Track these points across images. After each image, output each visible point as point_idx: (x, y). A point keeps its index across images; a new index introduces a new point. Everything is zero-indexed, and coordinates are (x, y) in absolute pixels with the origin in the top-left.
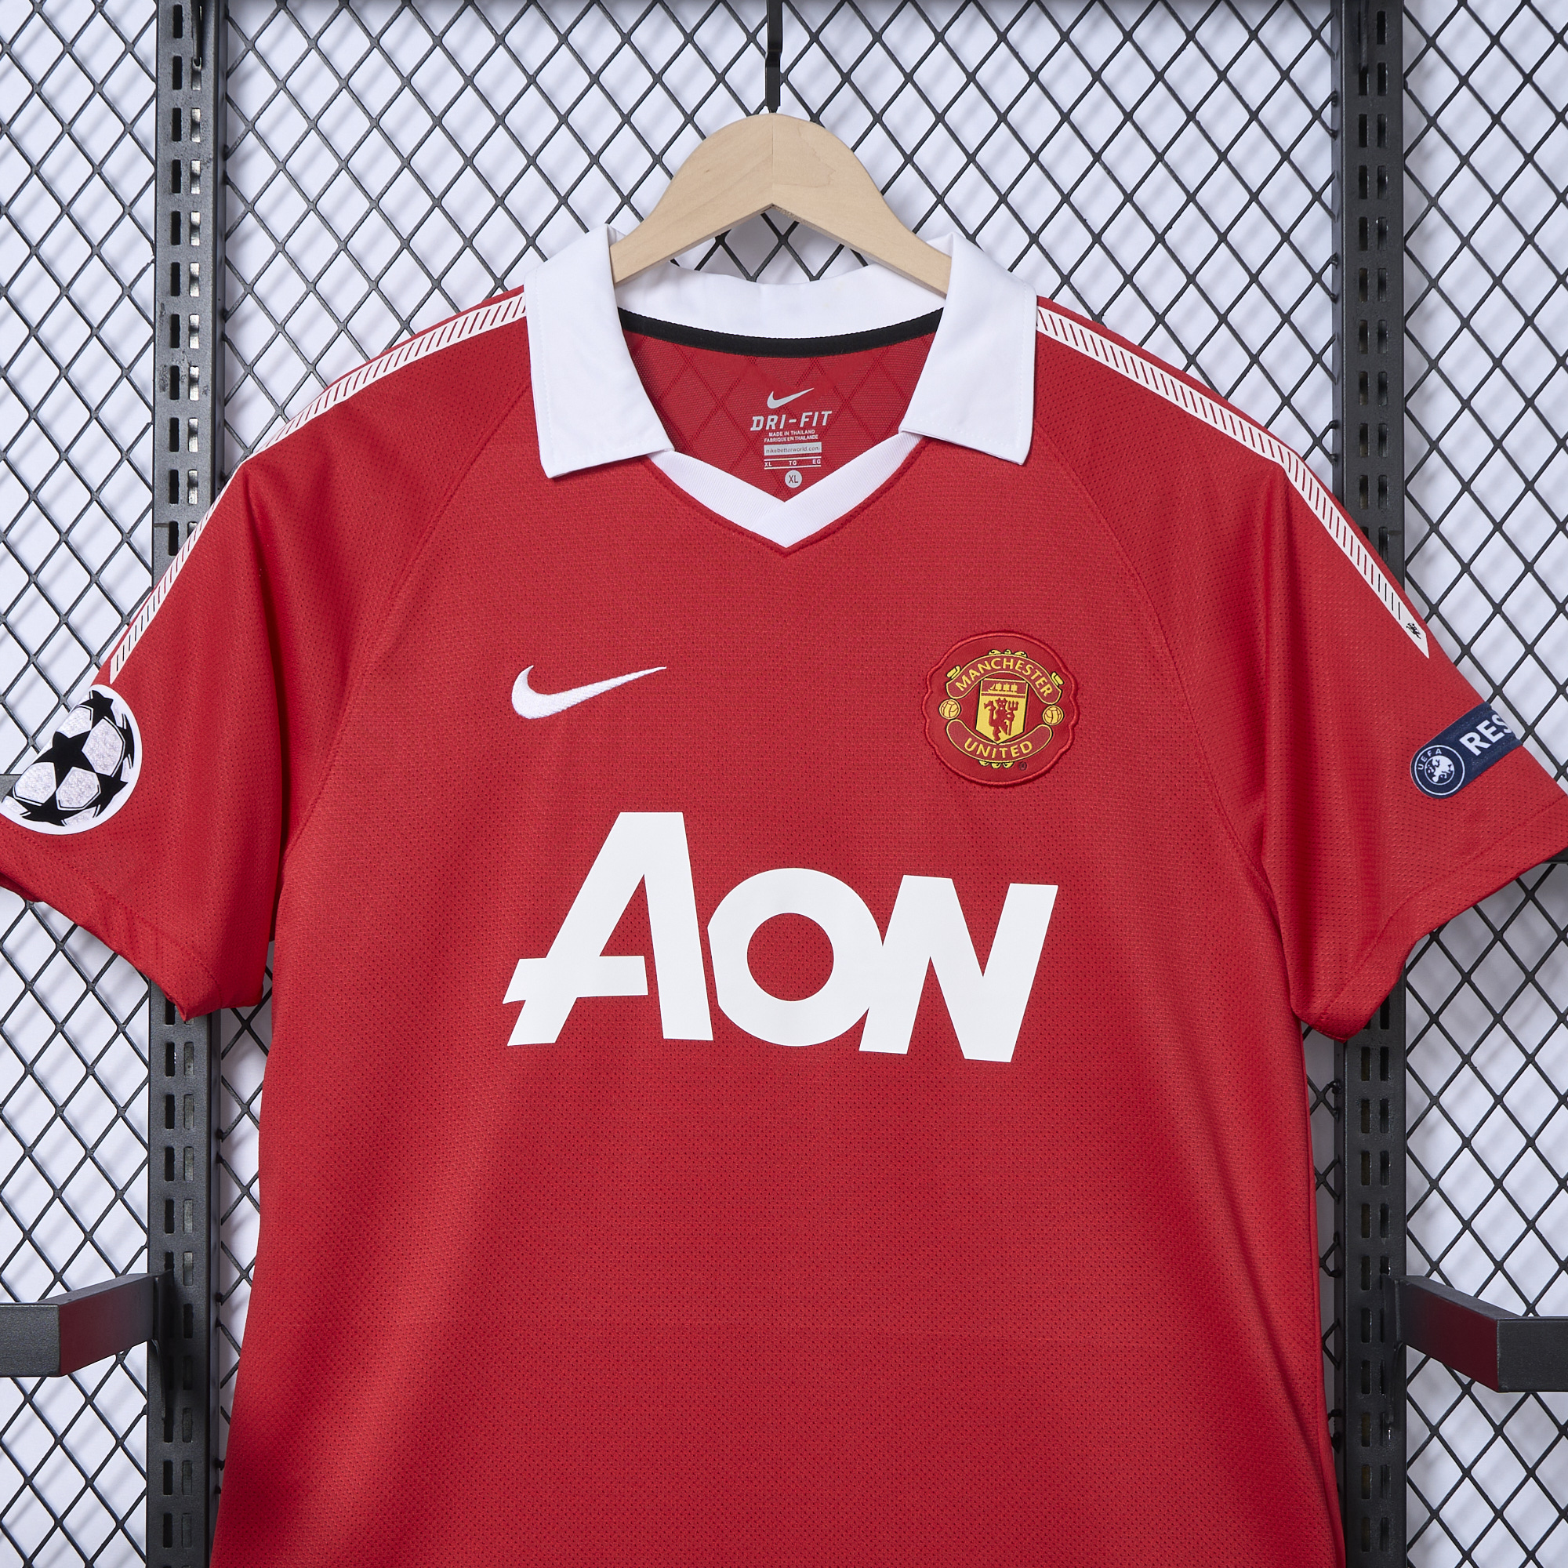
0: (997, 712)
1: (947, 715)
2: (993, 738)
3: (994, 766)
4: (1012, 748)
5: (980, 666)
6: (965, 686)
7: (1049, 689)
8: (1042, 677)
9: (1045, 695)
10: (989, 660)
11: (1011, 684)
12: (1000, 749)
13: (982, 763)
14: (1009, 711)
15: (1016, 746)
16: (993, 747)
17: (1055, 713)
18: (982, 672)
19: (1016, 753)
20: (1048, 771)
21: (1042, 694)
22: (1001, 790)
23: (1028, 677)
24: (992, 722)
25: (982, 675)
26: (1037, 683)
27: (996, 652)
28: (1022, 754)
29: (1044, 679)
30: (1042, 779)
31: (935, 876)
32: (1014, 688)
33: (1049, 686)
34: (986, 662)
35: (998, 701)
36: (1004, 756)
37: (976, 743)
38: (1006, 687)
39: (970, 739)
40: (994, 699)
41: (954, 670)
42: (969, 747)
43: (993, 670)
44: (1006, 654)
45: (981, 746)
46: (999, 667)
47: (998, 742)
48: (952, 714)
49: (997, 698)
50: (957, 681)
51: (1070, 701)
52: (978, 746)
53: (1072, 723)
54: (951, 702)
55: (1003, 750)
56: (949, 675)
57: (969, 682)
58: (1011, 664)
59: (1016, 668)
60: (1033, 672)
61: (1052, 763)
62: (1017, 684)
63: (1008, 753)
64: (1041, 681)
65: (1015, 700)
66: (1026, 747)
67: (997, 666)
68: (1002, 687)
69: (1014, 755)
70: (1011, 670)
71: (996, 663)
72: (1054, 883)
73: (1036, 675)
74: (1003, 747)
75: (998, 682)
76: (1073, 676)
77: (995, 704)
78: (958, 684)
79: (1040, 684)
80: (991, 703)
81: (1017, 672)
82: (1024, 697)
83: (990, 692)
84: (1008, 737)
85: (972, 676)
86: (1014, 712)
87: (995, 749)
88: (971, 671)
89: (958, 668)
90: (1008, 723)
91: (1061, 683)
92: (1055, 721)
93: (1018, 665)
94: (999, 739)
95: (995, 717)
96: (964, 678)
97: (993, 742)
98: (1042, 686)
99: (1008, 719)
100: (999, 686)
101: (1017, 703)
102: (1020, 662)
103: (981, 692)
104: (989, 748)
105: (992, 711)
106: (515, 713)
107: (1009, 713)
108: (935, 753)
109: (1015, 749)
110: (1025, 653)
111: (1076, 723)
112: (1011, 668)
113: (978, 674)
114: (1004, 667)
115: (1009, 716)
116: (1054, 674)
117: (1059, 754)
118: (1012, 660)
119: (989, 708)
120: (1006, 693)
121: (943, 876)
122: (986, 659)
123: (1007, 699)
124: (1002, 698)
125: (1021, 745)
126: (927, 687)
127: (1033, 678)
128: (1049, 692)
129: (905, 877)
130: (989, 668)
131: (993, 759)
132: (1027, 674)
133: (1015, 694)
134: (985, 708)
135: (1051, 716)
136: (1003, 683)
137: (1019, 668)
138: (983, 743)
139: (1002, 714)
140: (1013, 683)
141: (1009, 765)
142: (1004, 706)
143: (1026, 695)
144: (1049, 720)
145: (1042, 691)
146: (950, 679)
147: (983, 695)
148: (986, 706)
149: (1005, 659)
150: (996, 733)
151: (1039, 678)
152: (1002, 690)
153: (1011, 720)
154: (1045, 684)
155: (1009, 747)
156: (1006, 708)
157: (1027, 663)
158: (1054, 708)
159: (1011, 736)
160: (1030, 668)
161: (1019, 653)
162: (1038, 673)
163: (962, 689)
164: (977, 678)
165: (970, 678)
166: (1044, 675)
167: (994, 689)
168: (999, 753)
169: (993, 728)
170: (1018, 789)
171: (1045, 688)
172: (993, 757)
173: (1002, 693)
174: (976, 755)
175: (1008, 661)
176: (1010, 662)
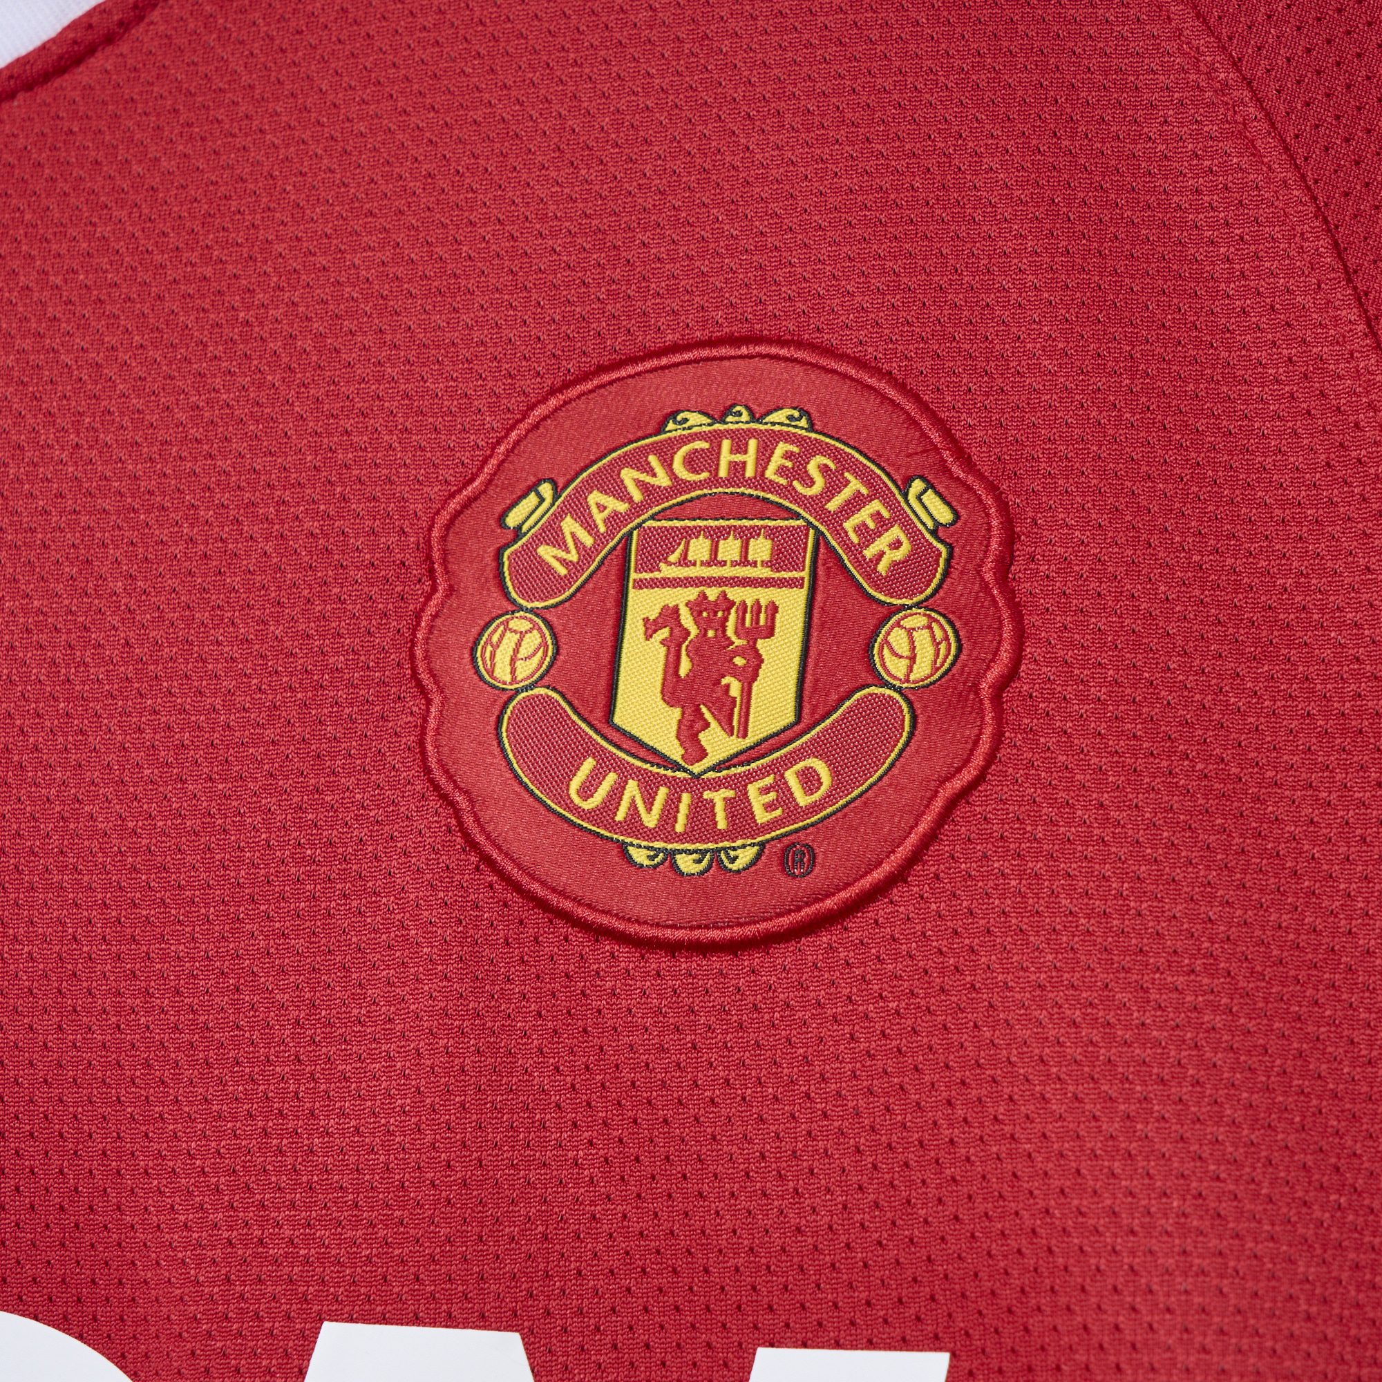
0: (697, 652)
1: (502, 672)
2: (675, 751)
3: (686, 864)
4: (752, 790)
5: (629, 476)
6: (574, 557)
7: (896, 545)
8: (870, 499)
9: (882, 567)
10: (666, 453)
11: (746, 536)
12: (707, 795)
13: (640, 856)
14: (738, 642)
15: (769, 780)
16: (676, 788)
17: (923, 640)
18: (637, 496)
19: (769, 807)
20: (899, 877)
21: (869, 567)
22: (717, 962)
23: (815, 505)
24: (674, 690)
25: (637, 510)
26: (849, 525)
27: (695, 419)
28: (793, 811)
29: (876, 506)
30: (880, 910)
31: (450, 1321)
32: (761, 548)
33: (896, 532)
34: (653, 460)
35: (698, 607)
36: (722, 824)
37: (612, 777)
38: (730, 548)
39: (589, 764)
40: (681, 597)
41: (532, 499)
42: (587, 791)
43: (679, 485)
44: (731, 423)
45: (632, 788)
46: (705, 475)
47: (697, 768)
48: (525, 669)
49: (692, 593)
50: (540, 539)
51: (985, 587)
52: (620, 788)
53: (993, 675)
54: (519, 624)
55: (719, 797)
56: (512, 520)
57: (588, 541)
58: (750, 458)
59: (770, 473)
60: (834, 484)
61: (913, 838)
62: (772, 533)
63: (739, 810)
64: (864, 515)
65: (765, 596)
66: (809, 780)
67: (694, 471)
68: (715, 550)
69: (762, 817)
70: (748, 483)
71: (692, 462)
72: (933, 1343)
73: (846, 493)
74: (716, 785)
75: (696, 532)
76: (993, 488)
77: (687, 620)
78: (547, 553)
79: (861, 529)
80: (670, 615)
81: (771, 487)
82: (795, 583)
83: (667, 571)
84: (735, 744)
85: (599, 518)
86: (761, 644)
87: (686, 798)
88: (595, 498)
89: (546, 489)
90: (735, 689)
91: (944, 515)
92: (922, 669)
93: (777, 460)
94: (703, 754)
95: (685, 667)
96: (569, 525)
97: (676, 766)
98: (868, 535)
99: (735, 672)
100: (699, 548)
101: (773, 609)
102: (782, 448)
103: (634, 576)
104: (663, 792)
105: (674, 648)
107: (739, 652)
108: (460, 824)
109: (765, 791)
110: (804, 412)
111: (1011, 675)
112: (750, 472)
113: (622, 507)
114: (723, 473)
115: (739, 661)
116: (917, 485)
117: (938, 804)
118: (753, 444)
119: (664, 633)
120: (727, 572)
121: (483, 1322)
122: (653, 449)
123: (735, 594)
124: (713, 594)
125: (791, 776)
126: (431, 571)
127: (832, 506)
128: (900, 554)
129: (328, 1328)
130: (662, 480)
131: (681, 838)
132: (809, 492)
133: (766, 573)
134: (648, 637)
135: (904, 650)
136: (716, 536)
137: (781, 471)
138: (638, 773)
139: (712, 656)
140: (754, 533)
141: (745, 857)
142: (722, 625)
143: (805, 574)
144: (897, 667)
145: (869, 553)
146: (517, 533)
147: (640, 585)
148: (651, 628)
149: (726, 444)
150: (690, 733)
151: (856, 503)
152: (714, 561)
153: (750, 676)
154: (883, 524)
155: (740, 785)
156: (730, 632)
157: (811, 449)
158: (917, 620)
159: (750, 740)
160: (824, 469)
161: (780, 416)
162: (855, 485)
163: (562, 571)
164: (615, 520)
165: (590, 526)
166: (877, 491)
167: (684, 561)
168: (702, 812)
169: (676, 713)
170: (783, 955)
171: (881, 543)
172: (679, 828)
173: (715, 572)
174: (613, 826)
175: (740, 448)
176: (746, 452)
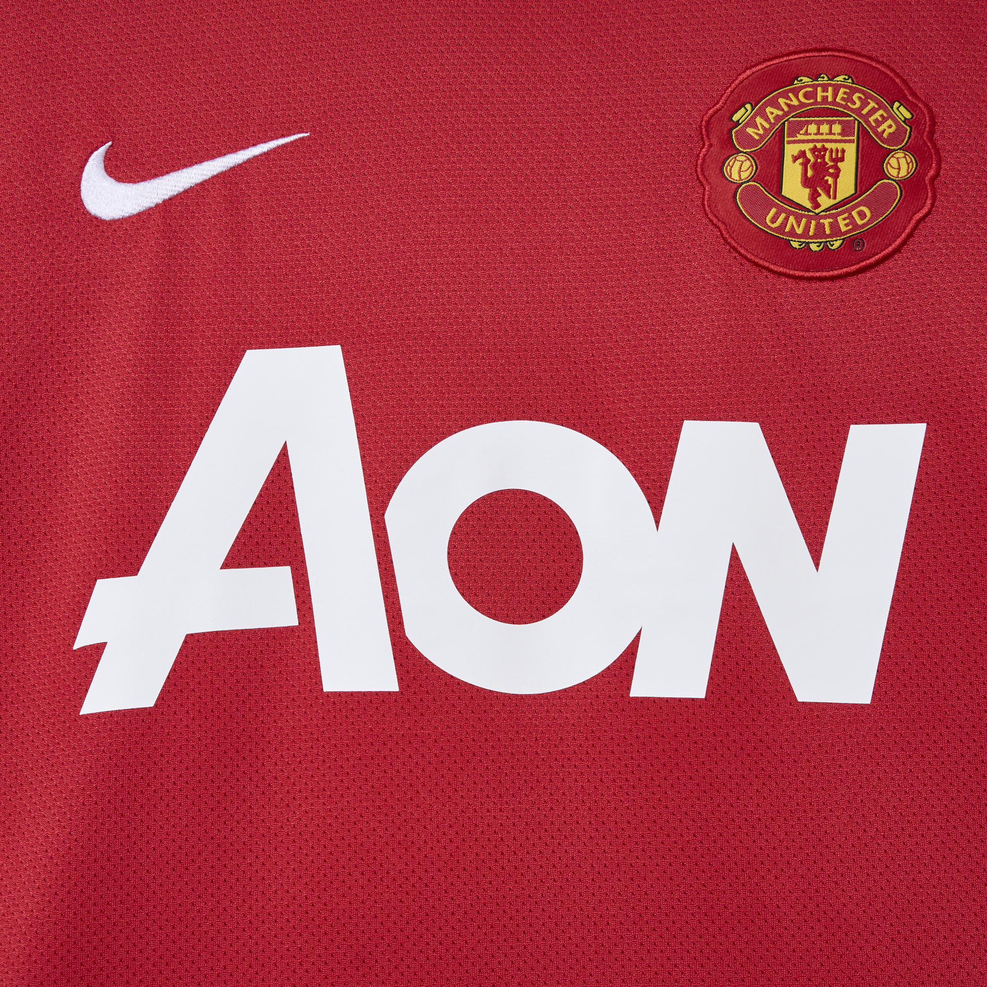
0: (814, 166)
1: (735, 176)
2: (808, 205)
3: (814, 247)
4: (840, 219)
5: (781, 101)
6: (761, 132)
7: (890, 126)
8: (878, 110)
9: (885, 135)
10: (796, 92)
11: (831, 123)
12: (822, 221)
13: (795, 245)
14: (831, 164)
15: (846, 215)
16: (809, 219)
17: (903, 162)
18: (786, 109)
19: (847, 225)
20: (898, 250)
21: (880, 135)
22: (826, 284)
23: (858, 111)
24: (806, 182)
25: (786, 114)
26: (871, 119)
27: (805, 79)
28: (856, 226)
29: (881, 112)
30: (890, 264)
31: (733, 419)
32: (837, 128)
33: (890, 122)
34: (790, 95)
35: (814, 150)
36: (828, 231)
37: (783, 216)
38: (825, 128)
39: (773, 211)
40: (807, 147)
41: (743, 110)
42: (774, 220)
43: (802, 105)
44: (820, 81)
45: (792, 219)
46: (812, 101)
47: (817, 211)
48: (744, 175)
49: (811, 145)
50: (748, 125)
51: (925, 142)
52: (787, 219)
53: (932, 173)
54: (741, 158)
55: (826, 222)
56: (735, 118)
57: (767, 126)
58: (830, 94)
59: (838, 100)
60: (864, 104)
61: (903, 235)
62: (840, 122)
63: (835, 226)
64: (877, 115)
65: (840, 146)
66: (862, 215)
67: (807, 99)
68: (819, 129)
69: (844, 229)
70: (830, 104)
71: (806, 96)
72: (921, 420)
73: (869, 108)
74: (825, 217)
75: (811, 122)
76: (926, 105)
77: (809, 155)
78: (750, 131)
79: (876, 120)
80: (802, 154)
81: (839, 105)
82: (851, 141)
83: (800, 137)
84: (832, 202)
85: (771, 117)
86: (839, 164)
87: (813, 222)
88: (769, 110)
89: (748, 106)
90: (830, 181)
91: (908, 115)
92: (903, 173)
93: (841, 94)
94: (817, 205)
95: (810, 173)
96: (759, 120)
97: (809, 210)
98: (878, 123)
99: (831, 175)
100: (812, 128)
101: (843, 151)
102: (842, 90)
103: (786, 139)
104: (804, 220)
105: (805, 165)
106: (86, 213)
107: (832, 167)
108: (722, 234)
109: (844, 219)
110: (850, 77)
111: (937, 175)
112: (830, 99)
113: (780, 113)
114: (819, 99)
115: (831, 171)
116: (897, 104)
117: (913, 222)
118: (830, 89)
119: (800, 160)
120: (825, 137)
121: (745, 419)
122: (791, 91)
123: (828, 145)
124: (819, 145)
125: (854, 213)
126: (702, 138)
127: (864, 112)
128: (891, 130)
129: (686, 422)
130: (795, 102)
131: (811, 237)
132: (854, 107)
133: (839, 137)
134: (794, 161)
135: (896, 166)
136: (819, 124)
137: (843, 99)
138: (793, 213)
139: (820, 169)
140: (834, 122)
141: (837, 244)
142: (823, 157)
143: (855, 138)
144: (894, 173)
145: (880, 130)
146: (737, 123)
147: (789, 142)
148: (795, 159)
149: (819, 89)
150: (814, 197)
151: (873, 111)
152: (818, 133)
153: (836, 176)
154: (885, 119)
155: (834, 217)
156: (827, 159)
157: (854, 91)
158: (900, 155)
159: (838, 200)
160: (860, 98)
161: (841, 78)
162: (872, 104)
163: (757, 137)
164: (778, 118)
165: (767, 119)
166: (881, 106)
167: (806, 133)
168: (820, 227)
169: (807, 191)
170: (852, 281)
171: (884, 126)
172: (811, 233)
173: (819, 137)
174: (784, 233)
175: (825, 90)
176: (827, 92)
